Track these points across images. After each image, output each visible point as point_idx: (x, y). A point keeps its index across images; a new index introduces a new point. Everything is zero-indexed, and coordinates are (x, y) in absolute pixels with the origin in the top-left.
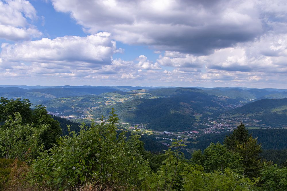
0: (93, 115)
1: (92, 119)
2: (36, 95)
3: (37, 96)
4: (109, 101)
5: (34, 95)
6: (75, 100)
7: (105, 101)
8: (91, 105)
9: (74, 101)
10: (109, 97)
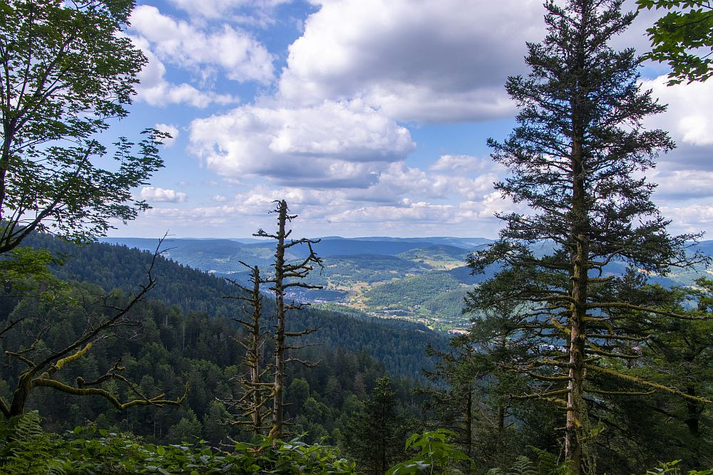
0: (367, 299)
1: (366, 307)
2: (259, 255)
3: (261, 257)
4: (418, 268)
5: (255, 255)
6: (335, 266)
7: (408, 267)
8: (371, 276)
9: (332, 266)
10: (420, 260)
